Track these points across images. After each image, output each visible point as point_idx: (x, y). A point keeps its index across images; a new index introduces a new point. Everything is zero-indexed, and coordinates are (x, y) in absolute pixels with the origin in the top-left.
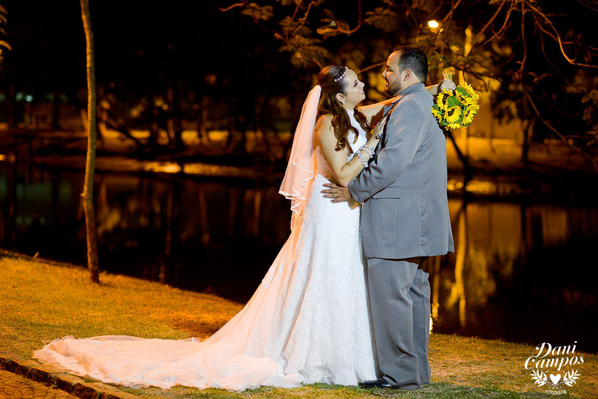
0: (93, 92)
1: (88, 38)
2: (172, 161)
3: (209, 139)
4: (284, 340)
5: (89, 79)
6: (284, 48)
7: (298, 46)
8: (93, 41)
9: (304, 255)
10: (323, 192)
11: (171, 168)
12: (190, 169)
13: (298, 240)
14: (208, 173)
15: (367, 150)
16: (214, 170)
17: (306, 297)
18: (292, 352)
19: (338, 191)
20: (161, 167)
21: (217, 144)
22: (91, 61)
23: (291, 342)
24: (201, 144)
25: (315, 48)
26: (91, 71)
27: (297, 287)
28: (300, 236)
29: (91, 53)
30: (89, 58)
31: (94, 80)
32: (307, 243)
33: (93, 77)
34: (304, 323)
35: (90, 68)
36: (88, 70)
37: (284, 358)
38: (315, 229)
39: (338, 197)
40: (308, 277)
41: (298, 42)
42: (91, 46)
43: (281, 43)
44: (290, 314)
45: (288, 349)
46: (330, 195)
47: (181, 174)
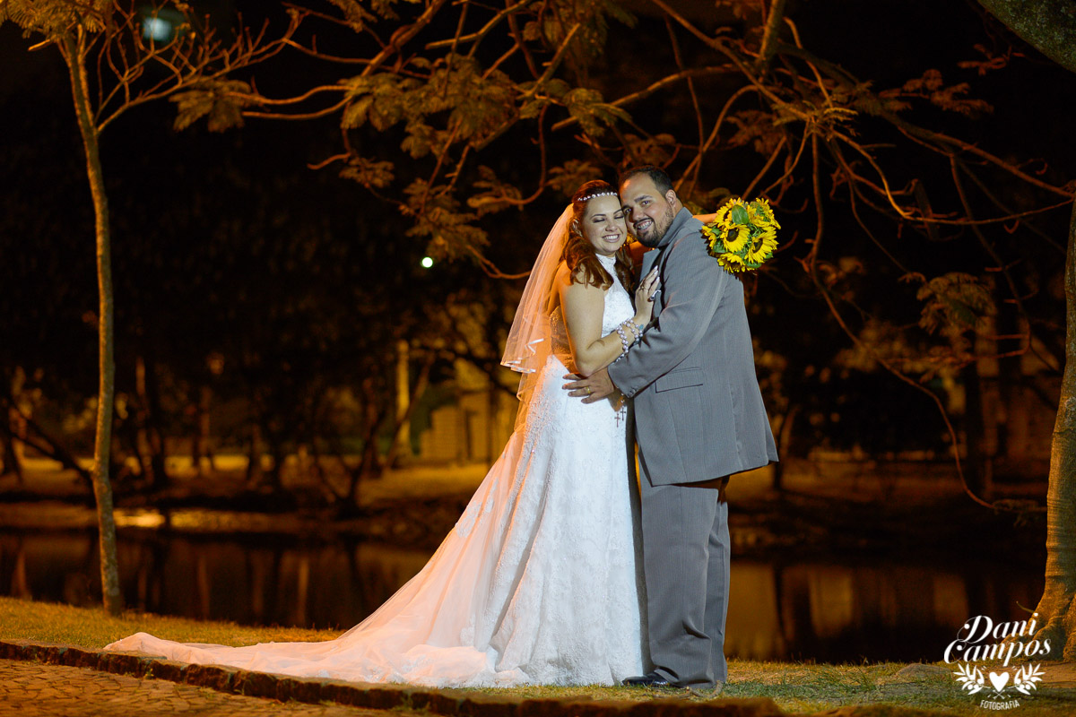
0: (107, 298)
1: (98, 207)
2: (149, 507)
3: (213, 467)
4: (496, 620)
5: (100, 276)
6: (416, 230)
7: (439, 226)
8: (108, 212)
9: (534, 482)
10: (566, 387)
11: (148, 520)
12: (181, 520)
13: (521, 458)
14: (214, 527)
15: (633, 327)
16: (226, 520)
17: (535, 549)
18: (511, 636)
19: (592, 384)
20: (131, 518)
21: (228, 476)
22: (104, 244)
23: (507, 618)
24: (199, 477)
25: (468, 229)
26: (103, 262)
27: (520, 534)
28: (525, 452)
29: (103, 232)
30: (100, 240)
31: (109, 276)
32: (538, 465)
33: (109, 272)
34: (530, 590)
35: (102, 256)
36: (99, 261)
37: (496, 647)
38: (552, 441)
39: (592, 393)
40: (540, 518)
41: (438, 219)
42: (104, 220)
43: (412, 221)
44: (507, 577)
45: (504, 631)
46: (580, 391)
47: (165, 530)
